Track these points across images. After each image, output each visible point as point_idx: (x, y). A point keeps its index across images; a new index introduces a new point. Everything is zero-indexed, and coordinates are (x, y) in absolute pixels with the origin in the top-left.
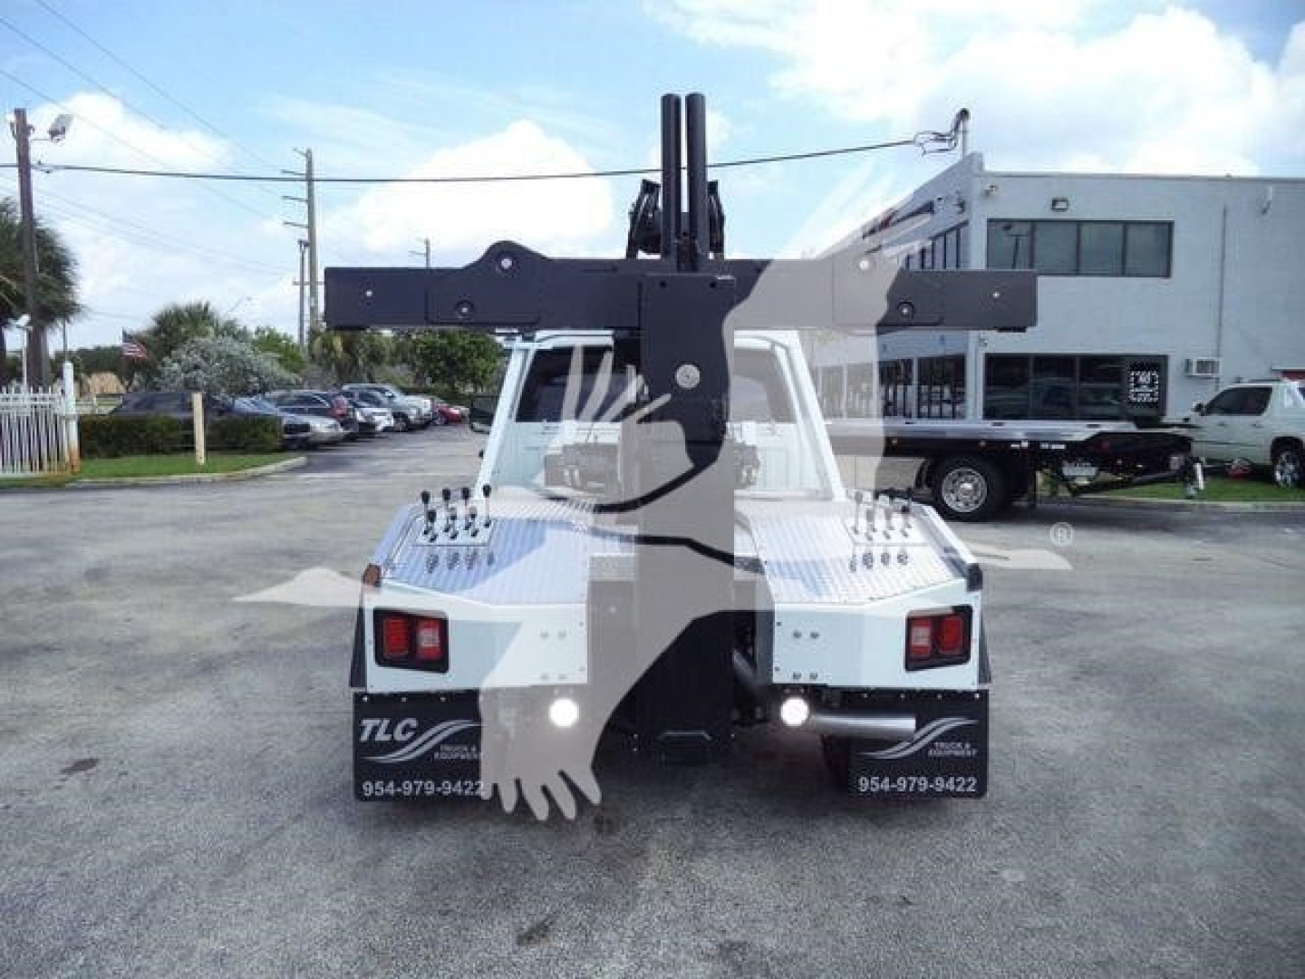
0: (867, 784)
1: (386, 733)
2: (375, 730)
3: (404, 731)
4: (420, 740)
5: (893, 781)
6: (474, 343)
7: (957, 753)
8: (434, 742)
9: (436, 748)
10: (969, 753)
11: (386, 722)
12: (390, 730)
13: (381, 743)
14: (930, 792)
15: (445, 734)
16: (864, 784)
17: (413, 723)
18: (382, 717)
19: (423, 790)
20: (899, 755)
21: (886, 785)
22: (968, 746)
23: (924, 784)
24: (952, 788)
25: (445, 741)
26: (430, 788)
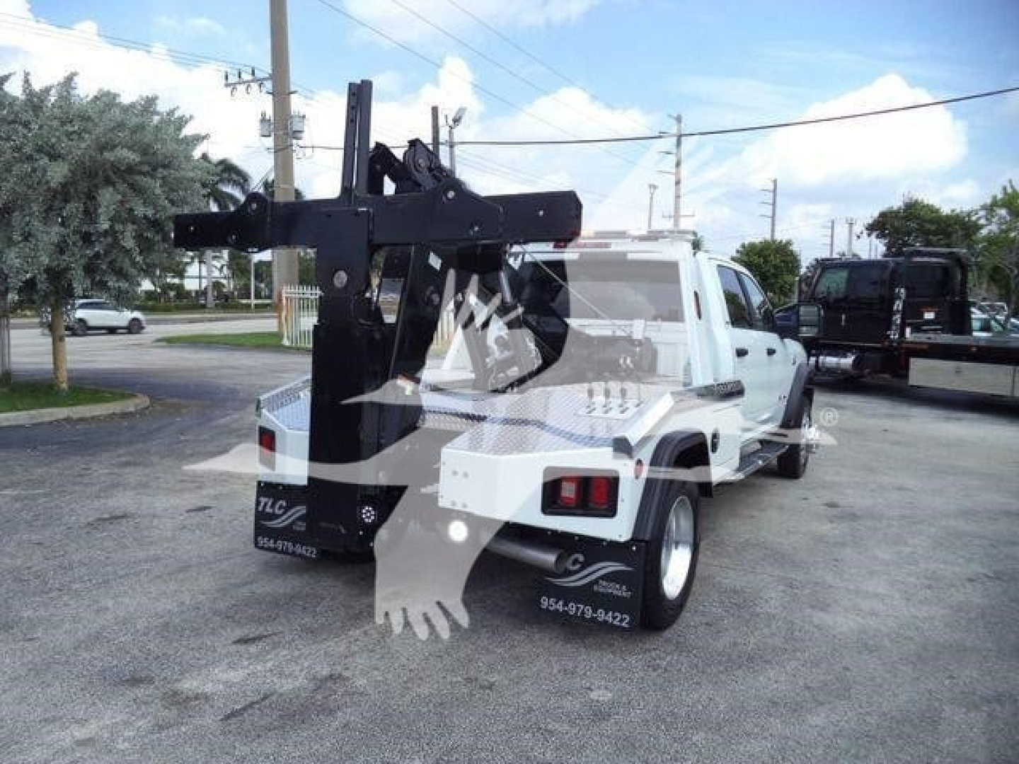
0: (546, 603)
1: (271, 507)
2: (266, 505)
3: (280, 508)
4: (287, 516)
5: (566, 604)
6: (784, 261)
7: (615, 592)
8: (293, 518)
10: (624, 594)
11: (271, 501)
13: (268, 513)
14: (593, 620)
16: (545, 602)
20: (572, 584)
21: (560, 606)
22: (624, 587)
23: (589, 613)
24: (610, 620)
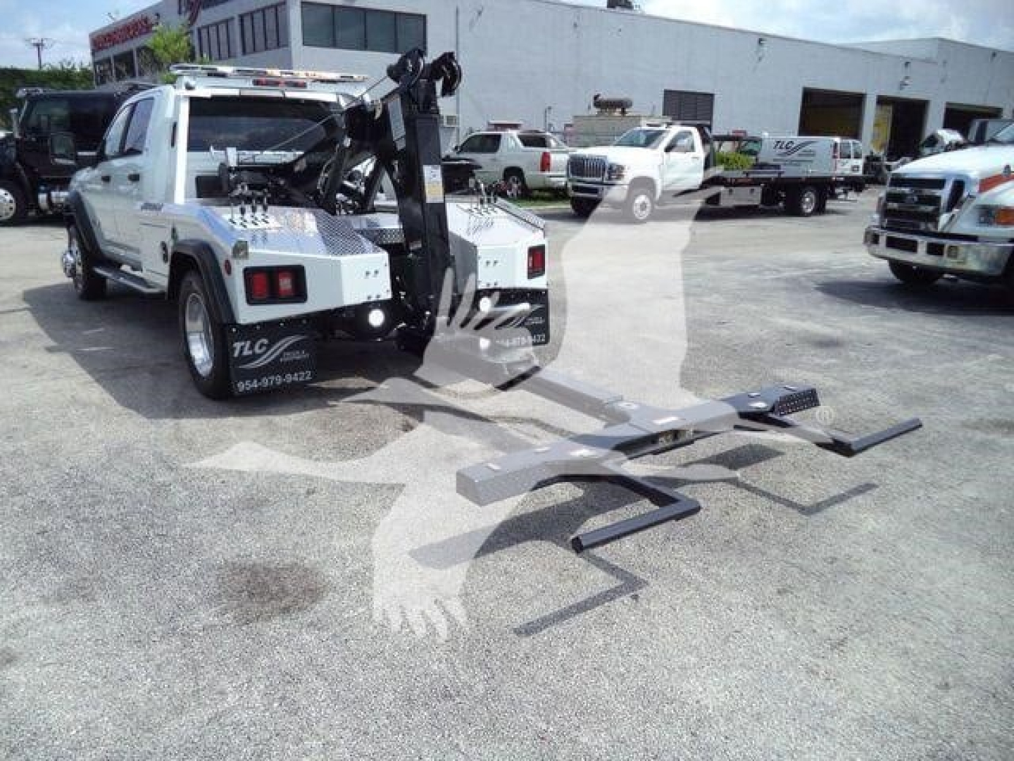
1: (249, 349)
2: (242, 348)
3: (260, 348)
4: (269, 353)
8: (278, 353)
9: (281, 355)
11: (248, 343)
12: (252, 347)
13: (247, 357)
15: (286, 345)
17: (265, 341)
18: (246, 340)
19: (274, 381)
25: (286, 350)
26: (279, 380)
